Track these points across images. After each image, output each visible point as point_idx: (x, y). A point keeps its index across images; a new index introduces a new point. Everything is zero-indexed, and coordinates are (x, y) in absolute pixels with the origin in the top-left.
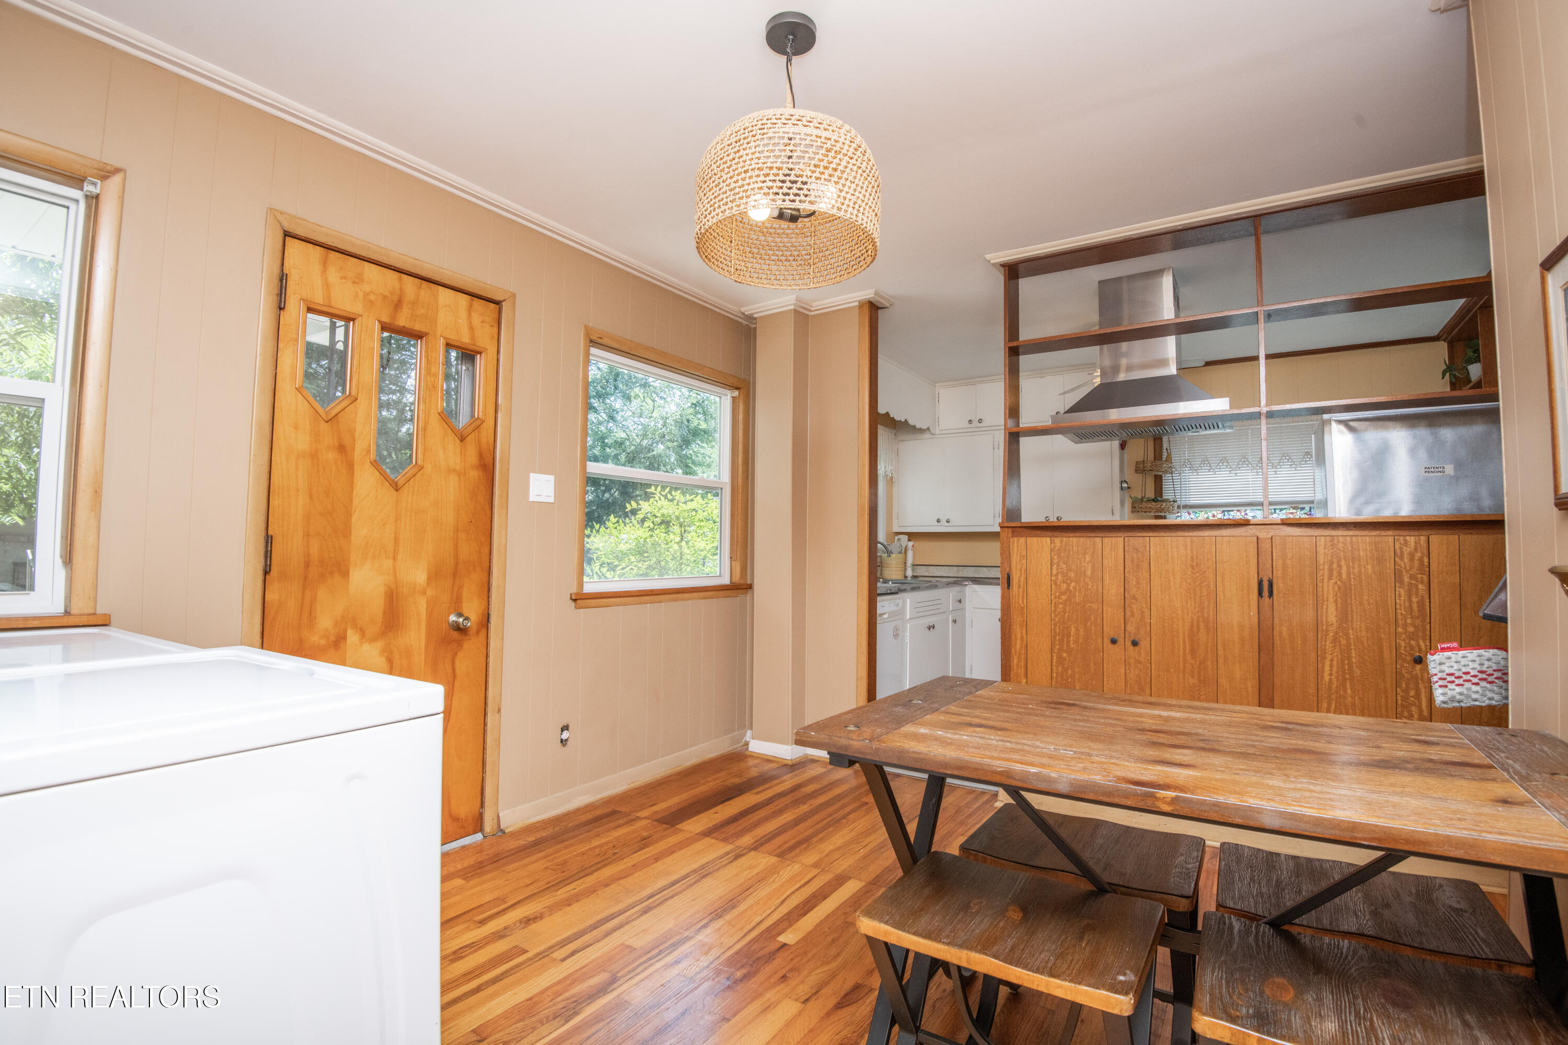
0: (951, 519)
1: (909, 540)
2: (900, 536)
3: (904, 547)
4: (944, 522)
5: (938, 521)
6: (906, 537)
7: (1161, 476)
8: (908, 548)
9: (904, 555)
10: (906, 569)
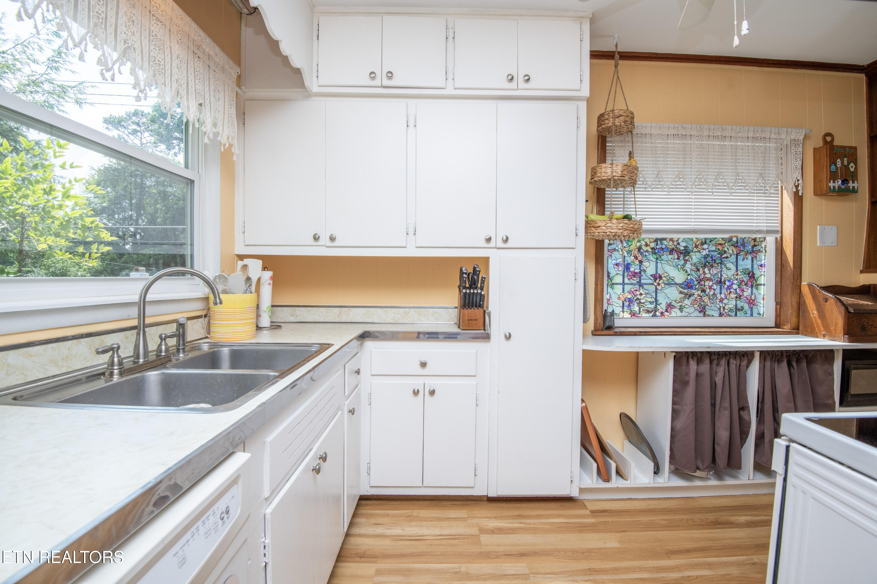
0: (336, 234)
1: (264, 268)
2: (246, 261)
3: (254, 280)
4: (324, 240)
5: (316, 238)
6: (260, 263)
7: (604, 190)
8: (262, 281)
9: (254, 296)
10: (258, 316)
